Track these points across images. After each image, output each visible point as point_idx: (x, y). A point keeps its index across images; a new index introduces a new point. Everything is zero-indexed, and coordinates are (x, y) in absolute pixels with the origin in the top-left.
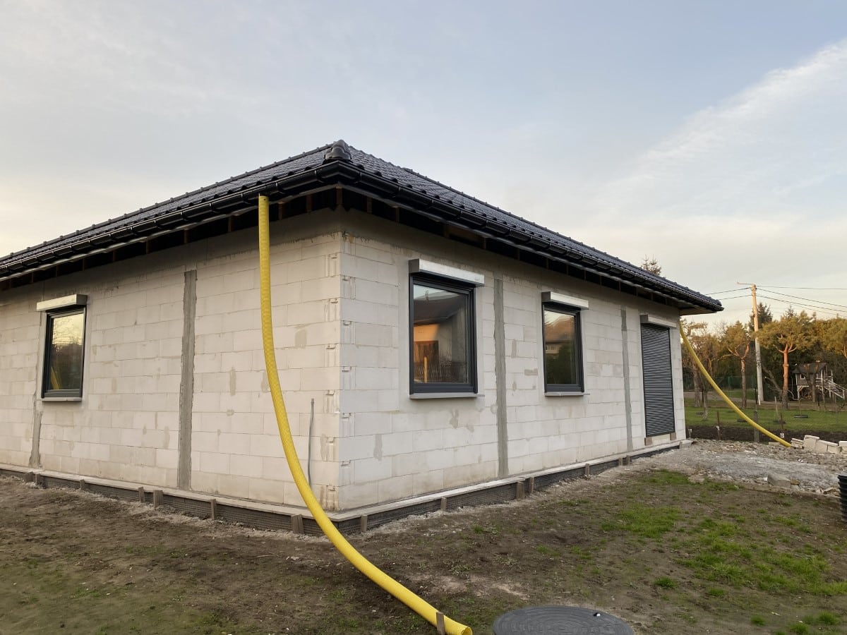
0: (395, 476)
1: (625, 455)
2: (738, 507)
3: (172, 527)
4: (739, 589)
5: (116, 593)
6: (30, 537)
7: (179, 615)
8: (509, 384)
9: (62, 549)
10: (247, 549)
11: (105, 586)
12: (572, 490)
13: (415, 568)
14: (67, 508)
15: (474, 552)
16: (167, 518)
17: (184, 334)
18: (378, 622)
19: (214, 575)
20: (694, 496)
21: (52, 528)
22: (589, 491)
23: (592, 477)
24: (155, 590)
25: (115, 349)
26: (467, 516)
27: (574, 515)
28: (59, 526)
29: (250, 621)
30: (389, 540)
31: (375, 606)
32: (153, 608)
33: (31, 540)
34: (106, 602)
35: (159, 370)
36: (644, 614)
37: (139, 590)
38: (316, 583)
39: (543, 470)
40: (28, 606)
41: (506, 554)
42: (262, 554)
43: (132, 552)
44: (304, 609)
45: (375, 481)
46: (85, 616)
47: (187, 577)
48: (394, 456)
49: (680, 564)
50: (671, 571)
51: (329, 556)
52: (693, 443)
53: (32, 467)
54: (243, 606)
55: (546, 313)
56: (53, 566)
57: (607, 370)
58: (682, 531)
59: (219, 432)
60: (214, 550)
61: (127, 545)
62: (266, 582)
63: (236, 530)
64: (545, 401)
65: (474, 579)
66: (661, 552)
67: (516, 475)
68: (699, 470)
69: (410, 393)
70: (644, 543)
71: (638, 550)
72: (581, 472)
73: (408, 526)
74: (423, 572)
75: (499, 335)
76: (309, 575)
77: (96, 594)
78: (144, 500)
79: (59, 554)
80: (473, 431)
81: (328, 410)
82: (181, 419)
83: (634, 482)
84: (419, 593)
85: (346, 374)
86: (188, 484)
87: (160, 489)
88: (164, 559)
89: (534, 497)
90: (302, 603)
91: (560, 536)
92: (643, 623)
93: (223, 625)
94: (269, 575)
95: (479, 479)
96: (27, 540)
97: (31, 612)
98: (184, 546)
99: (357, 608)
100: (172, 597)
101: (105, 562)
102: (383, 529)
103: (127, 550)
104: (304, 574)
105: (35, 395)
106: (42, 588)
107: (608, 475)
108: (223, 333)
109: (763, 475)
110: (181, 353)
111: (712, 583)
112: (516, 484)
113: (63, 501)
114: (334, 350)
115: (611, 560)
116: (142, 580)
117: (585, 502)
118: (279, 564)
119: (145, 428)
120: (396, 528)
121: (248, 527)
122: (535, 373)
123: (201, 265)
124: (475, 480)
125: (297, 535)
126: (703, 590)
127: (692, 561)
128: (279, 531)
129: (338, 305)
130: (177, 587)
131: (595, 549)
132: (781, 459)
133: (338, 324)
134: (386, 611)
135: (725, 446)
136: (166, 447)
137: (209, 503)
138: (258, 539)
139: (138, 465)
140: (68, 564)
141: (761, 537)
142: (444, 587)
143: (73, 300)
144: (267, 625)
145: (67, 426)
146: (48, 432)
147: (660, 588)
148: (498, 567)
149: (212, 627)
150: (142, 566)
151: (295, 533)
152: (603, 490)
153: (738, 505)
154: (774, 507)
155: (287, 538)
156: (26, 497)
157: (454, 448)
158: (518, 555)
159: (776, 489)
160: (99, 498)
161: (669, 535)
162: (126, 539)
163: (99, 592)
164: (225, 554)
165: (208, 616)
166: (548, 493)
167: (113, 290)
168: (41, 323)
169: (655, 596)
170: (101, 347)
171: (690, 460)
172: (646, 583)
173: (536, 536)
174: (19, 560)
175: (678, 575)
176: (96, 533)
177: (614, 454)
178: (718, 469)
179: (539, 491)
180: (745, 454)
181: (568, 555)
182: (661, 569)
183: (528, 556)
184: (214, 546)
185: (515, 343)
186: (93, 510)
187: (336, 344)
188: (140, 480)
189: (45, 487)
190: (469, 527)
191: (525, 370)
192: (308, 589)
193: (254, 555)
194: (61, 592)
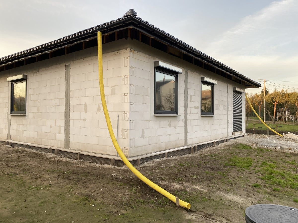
0: (149, 144)
1: (226, 138)
2: (272, 158)
3: (64, 162)
4: (284, 188)
5: (45, 188)
6: (9, 166)
7: (72, 197)
8: (189, 112)
9: (22, 170)
10: (94, 171)
11: (40, 185)
12: (210, 150)
13: (161, 179)
14: (23, 155)
15: (182, 173)
16: (61, 159)
17: (66, 89)
18: (151, 201)
19: (83, 181)
20: (255, 153)
21: (17, 162)
22: (216, 151)
23: (216, 146)
24: (61, 187)
25: (38, 96)
26: (175, 160)
27: (214, 160)
28: (20, 161)
29: (100, 200)
30: (148, 168)
31: (149, 194)
32: (61, 194)
33: (10, 167)
34: (42, 191)
35: (56, 103)
36: (252, 198)
37: (54, 187)
38: (124, 185)
39: (199, 143)
40: (10, 193)
41: (194, 174)
42: (101, 173)
43: (50, 172)
44: (121, 195)
45: (142, 146)
46: (34, 197)
47: (73, 182)
48: (148, 137)
49: (259, 178)
50: (257, 181)
51: (127, 174)
52: (248, 135)
53: (8, 140)
54: (97, 194)
55: (202, 85)
56: (19, 177)
57: (222, 107)
58: (256, 166)
59: (81, 127)
60: (81, 172)
61: (47, 169)
62: (104, 184)
63: (88, 164)
64: (201, 118)
65: (185, 184)
66: (251, 174)
67: (190, 145)
68: (253, 144)
69: (155, 114)
70: (244, 171)
71: (242, 173)
72: (212, 144)
73: (154, 163)
74: (164, 181)
75: (186, 93)
76: (120, 181)
77: (37, 188)
78: (52, 152)
79: (21, 172)
80: (176, 128)
81: (124, 119)
82: (65, 122)
83: (231, 148)
84: (165, 189)
85: (131, 105)
86: (68, 146)
87: (58, 148)
88: (62, 175)
89: (197, 153)
90: (119, 193)
91: (211, 167)
92: (253, 202)
93: (90, 201)
94: (105, 182)
95: (178, 146)
96: (8, 167)
97: (12, 195)
98: (69, 170)
99: (142, 195)
100: (68, 190)
101: (39, 175)
102: (145, 164)
103: (48, 171)
104: (119, 181)
105: (8, 113)
106: (16, 186)
107: (221, 145)
108: (82, 89)
109: (278, 146)
110: (65, 97)
111: (273, 186)
112: (190, 148)
113: (21, 152)
114: (127, 96)
115: (234, 177)
116: (55, 183)
117: (216, 155)
118: (108, 177)
119: (51, 126)
120: (150, 164)
121: (93, 163)
122: (197, 108)
123: (72, 63)
124: (176, 146)
125: (113, 166)
126: (271, 188)
127: (264, 177)
128: (105, 164)
129: (128, 78)
130: (70, 186)
131: (226, 173)
132: (281, 140)
133: (128, 86)
134: (154, 196)
135: (260, 136)
136: (59, 133)
137: (77, 154)
138: (98, 167)
139: (49, 139)
140: (25, 176)
141: (284, 169)
142: (174, 187)
143: (21, 76)
144: (108, 202)
145: (21, 125)
146: (13, 127)
147: (255, 188)
148: (192, 179)
149: (86, 202)
150: (54, 177)
151: (112, 165)
152: (221, 151)
153: (272, 157)
154: (285, 157)
155: (109, 167)
156: (6, 151)
157: (169, 135)
158: (198, 174)
159: (284, 151)
160: (34, 151)
161: (252, 168)
162: (47, 167)
163: (38, 188)
164: (86, 173)
165: (83, 198)
166: (202, 152)
167: (37, 73)
168: (9, 86)
169: (254, 191)
170: (33, 95)
171: (249, 140)
172: (249, 186)
173: (203, 167)
174: (5, 175)
175: (260, 182)
176: (34, 164)
177: (222, 138)
178: (261, 144)
179: (198, 151)
180: (268, 138)
181: (216, 175)
182: (253, 180)
183: (202, 175)
184: (81, 170)
185: (191, 96)
186: (33, 156)
187: (128, 94)
188: (50, 145)
189: (13, 147)
190: (177, 164)
191: (194, 107)
192: (121, 187)
193: (98, 173)
194: (23, 187)
